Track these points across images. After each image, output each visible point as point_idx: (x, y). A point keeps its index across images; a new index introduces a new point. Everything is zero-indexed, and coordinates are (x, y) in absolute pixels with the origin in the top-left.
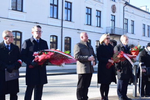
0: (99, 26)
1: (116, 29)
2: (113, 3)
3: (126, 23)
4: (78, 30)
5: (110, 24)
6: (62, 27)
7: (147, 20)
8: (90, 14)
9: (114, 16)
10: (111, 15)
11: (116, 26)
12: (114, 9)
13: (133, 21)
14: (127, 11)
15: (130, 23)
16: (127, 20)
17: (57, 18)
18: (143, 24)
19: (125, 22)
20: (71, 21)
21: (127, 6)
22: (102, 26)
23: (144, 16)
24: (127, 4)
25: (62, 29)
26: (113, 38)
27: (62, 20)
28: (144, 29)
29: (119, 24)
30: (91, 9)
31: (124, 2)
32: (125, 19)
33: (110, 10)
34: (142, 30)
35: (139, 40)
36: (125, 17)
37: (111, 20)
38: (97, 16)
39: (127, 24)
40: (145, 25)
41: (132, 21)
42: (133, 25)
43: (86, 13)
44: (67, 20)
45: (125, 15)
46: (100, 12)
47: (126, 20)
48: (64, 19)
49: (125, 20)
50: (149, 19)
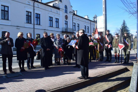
0: (57, 27)
1: (68, 29)
2: (66, 14)
4: (44, 30)
5: (65, 26)
6: (34, 28)
7: (87, 23)
8: (52, 21)
9: (67, 21)
10: (65, 21)
11: (68, 27)
12: (66, 17)
13: (79, 24)
14: (74, 19)
15: (77, 25)
16: (75, 23)
17: (31, 23)
19: (73, 25)
20: (40, 25)
21: (75, 16)
22: (59, 27)
23: (85, 21)
24: (74, 14)
25: (34, 30)
27: (34, 24)
28: (85, 28)
29: (70, 26)
30: (52, 18)
31: (73, 14)
32: (74, 23)
33: (64, 18)
36: (74, 22)
38: (56, 22)
39: (75, 26)
40: (86, 26)
42: (78, 26)
43: (49, 20)
44: (37, 24)
46: (58, 19)
48: (35, 24)
50: (88, 23)
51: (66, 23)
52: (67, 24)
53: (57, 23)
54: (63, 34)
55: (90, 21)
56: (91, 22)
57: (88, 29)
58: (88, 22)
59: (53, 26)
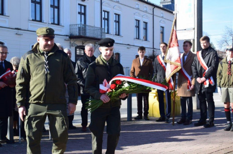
0: (56, 22)
1: (87, 28)
3: (106, 17)
4: (16, 29)
5: (77, 20)
7: (143, 13)
8: (40, 3)
9: (85, 6)
10: (79, 4)
11: (88, 23)
13: (119, 15)
15: (112, 18)
16: (108, 12)
18: (136, 20)
19: (103, 17)
20: (2, 14)
22: (61, 22)
23: (137, 6)
26: (83, 43)
28: (138, 27)
32: (105, 11)
34: (134, 29)
35: (128, 45)
36: (104, 8)
37: (79, 13)
38: (53, 6)
39: (108, 19)
40: (139, 21)
41: (116, 14)
42: (118, 22)
43: (32, 1)
45: (103, 4)
47: (106, 13)
49: (103, 13)
50: (146, 12)
51: (83, 12)
52: (85, 14)
53: (56, 10)
54: (72, 42)
55: (151, 7)
56: (156, 9)
57: (146, 29)
58: (145, 9)
59: (44, 19)
